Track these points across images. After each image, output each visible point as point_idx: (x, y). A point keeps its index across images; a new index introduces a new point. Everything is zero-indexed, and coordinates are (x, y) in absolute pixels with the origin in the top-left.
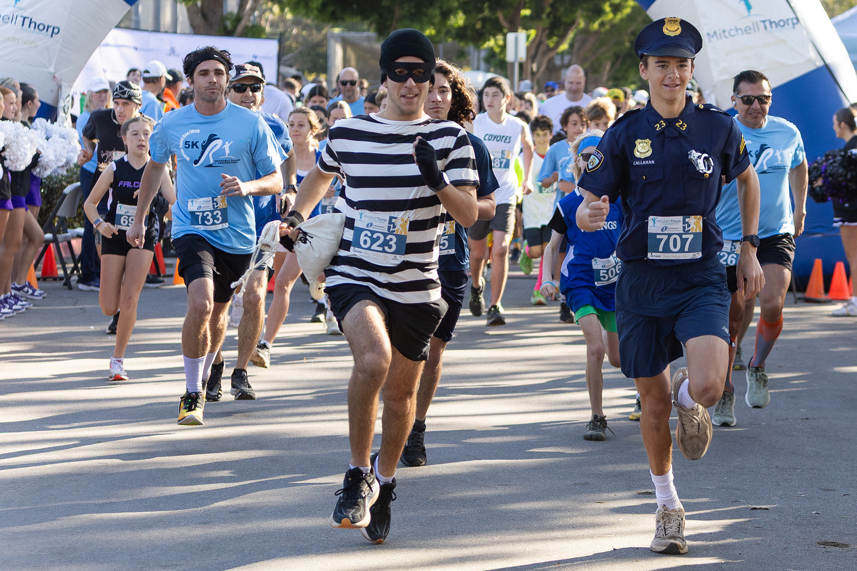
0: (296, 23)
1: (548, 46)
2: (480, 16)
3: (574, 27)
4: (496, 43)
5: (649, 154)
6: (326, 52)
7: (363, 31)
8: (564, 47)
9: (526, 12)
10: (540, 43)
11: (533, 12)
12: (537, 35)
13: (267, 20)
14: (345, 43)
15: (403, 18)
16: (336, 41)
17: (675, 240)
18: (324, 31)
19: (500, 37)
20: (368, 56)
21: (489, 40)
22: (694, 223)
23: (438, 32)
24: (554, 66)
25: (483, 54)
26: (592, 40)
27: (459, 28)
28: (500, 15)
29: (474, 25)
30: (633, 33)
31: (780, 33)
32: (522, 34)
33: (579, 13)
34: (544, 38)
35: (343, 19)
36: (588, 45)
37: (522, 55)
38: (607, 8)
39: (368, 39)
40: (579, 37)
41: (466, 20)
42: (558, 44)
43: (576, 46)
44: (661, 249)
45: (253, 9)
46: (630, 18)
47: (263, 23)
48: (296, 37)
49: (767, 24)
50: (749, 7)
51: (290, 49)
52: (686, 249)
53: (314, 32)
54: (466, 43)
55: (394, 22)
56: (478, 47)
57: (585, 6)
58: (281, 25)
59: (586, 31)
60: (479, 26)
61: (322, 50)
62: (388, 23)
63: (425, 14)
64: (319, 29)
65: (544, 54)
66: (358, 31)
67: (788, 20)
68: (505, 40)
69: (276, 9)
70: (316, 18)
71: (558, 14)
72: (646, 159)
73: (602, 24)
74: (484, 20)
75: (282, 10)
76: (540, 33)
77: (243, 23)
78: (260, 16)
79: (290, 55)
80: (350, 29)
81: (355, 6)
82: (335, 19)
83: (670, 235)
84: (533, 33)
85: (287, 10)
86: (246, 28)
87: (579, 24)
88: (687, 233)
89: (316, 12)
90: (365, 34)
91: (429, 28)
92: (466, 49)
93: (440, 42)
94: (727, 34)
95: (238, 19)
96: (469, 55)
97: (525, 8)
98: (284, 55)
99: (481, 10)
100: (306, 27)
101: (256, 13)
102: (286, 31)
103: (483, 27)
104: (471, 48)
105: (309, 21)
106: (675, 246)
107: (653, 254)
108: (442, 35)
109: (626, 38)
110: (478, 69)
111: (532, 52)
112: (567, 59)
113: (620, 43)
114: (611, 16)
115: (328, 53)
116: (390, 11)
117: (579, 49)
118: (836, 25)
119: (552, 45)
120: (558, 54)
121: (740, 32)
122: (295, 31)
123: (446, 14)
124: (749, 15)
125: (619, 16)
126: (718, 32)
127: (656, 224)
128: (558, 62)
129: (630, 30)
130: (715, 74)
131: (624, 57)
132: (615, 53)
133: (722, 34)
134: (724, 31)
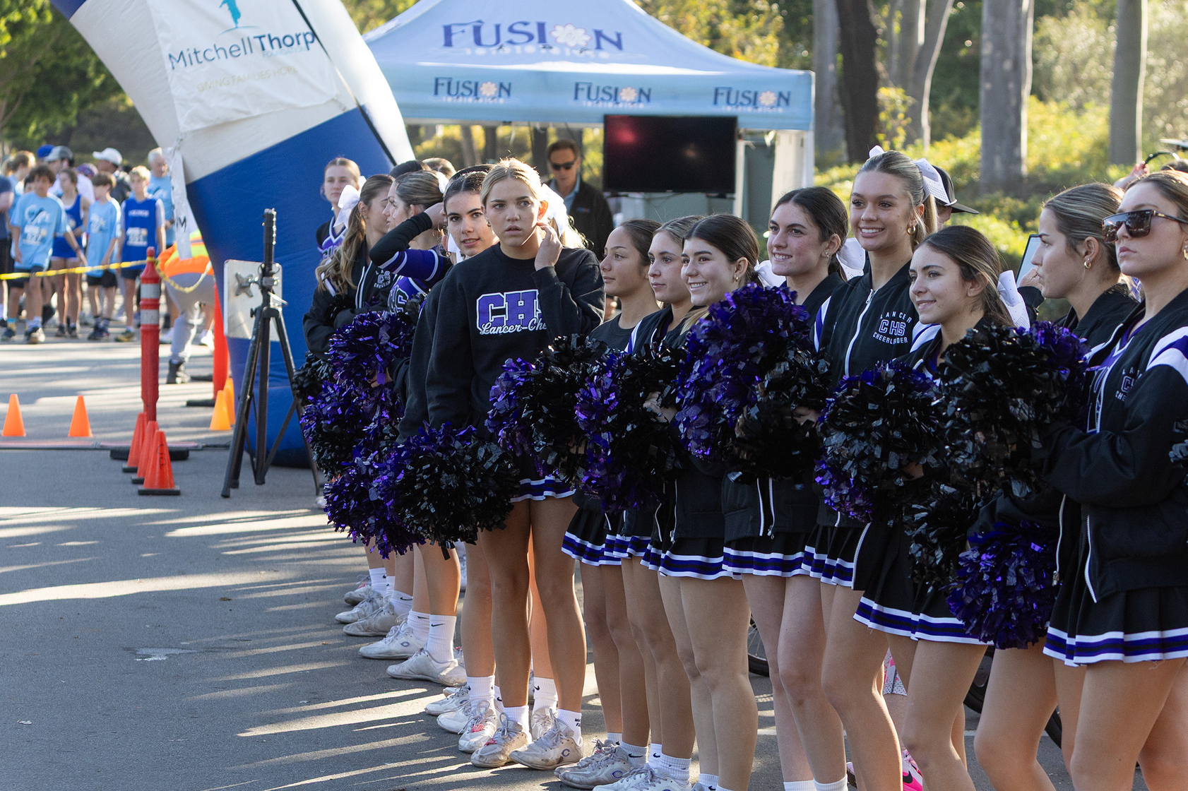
31: (284, 56)
49: (266, 41)
50: (236, 14)
67: (298, 36)
94: (200, 56)
109: (30, 70)
118: (370, 44)
121: (221, 53)
124: (237, 28)
126: (186, 54)
129: (34, 61)
130: (181, 122)
131: (26, 96)
132: (13, 91)
133: (193, 57)
134: (196, 53)
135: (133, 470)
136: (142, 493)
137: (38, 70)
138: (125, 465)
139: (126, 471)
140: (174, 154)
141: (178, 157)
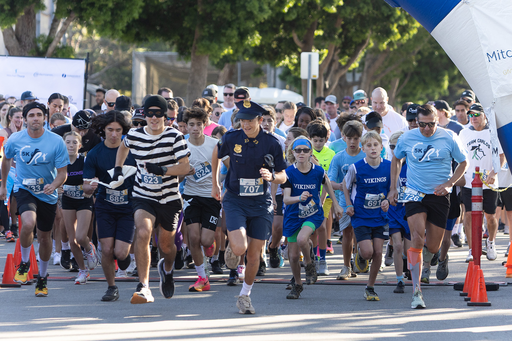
0: (103, 44)
1: (340, 64)
2: (277, 36)
3: (364, 47)
4: (290, 62)
5: (240, 152)
6: (131, 70)
7: (166, 51)
8: (355, 65)
9: (319, 33)
10: (333, 61)
11: (325, 32)
12: (329, 54)
13: (76, 41)
14: (149, 61)
15: (202, 38)
16: (141, 60)
17: (252, 188)
18: (129, 52)
19: (294, 56)
20: (170, 74)
21: (284, 59)
22: (260, 181)
23: (236, 51)
24: (346, 82)
25: (279, 72)
26: (381, 59)
27: (256, 47)
28: (294, 36)
29: (270, 45)
30: (420, 53)
32: (315, 53)
33: (369, 34)
34: (336, 57)
35: (146, 40)
36: (378, 64)
37: (315, 73)
38: (395, 29)
39: (171, 57)
40: (368, 56)
41: (262, 40)
42: (349, 63)
43: (367, 64)
44: (245, 192)
45: (63, 32)
46: (417, 38)
47: (73, 44)
48: (103, 57)
51: (98, 68)
52: (257, 191)
53: (120, 52)
54: (263, 62)
55: (195, 42)
56: (273, 65)
57: (374, 27)
58: (89, 46)
59: (375, 50)
60: (274, 46)
61: (127, 69)
62: (189, 43)
63: (224, 35)
64: (124, 49)
65: (336, 71)
66: (161, 50)
68: (299, 59)
69: (85, 30)
70: (122, 38)
71: (349, 35)
72: (239, 154)
73: (390, 44)
74: (280, 40)
75: (90, 32)
76: (332, 52)
77: (54, 44)
78: (70, 38)
79: (97, 74)
80: (153, 49)
81: (158, 28)
82: (139, 39)
83: (249, 186)
84: (325, 52)
85: (94, 32)
86: (57, 48)
87: (369, 44)
88: (257, 185)
89: (121, 33)
90: (168, 53)
91: (227, 48)
92: (263, 67)
93: (238, 60)
94: (505, 54)
95: (49, 41)
96: (266, 72)
97: (318, 29)
98: (91, 74)
99: (277, 31)
100: (112, 47)
101: (67, 35)
102: (93, 52)
103: (279, 46)
104: (267, 66)
105: (115, 42)
106: (252, 191)
107: (242, 193)
108: (240, 54)
109: (413, 57)
110: (274, 86)
111: (325, 69)
112: (358, 76)
113: (409, 62)
114: (399, 36)
115: (133, 71)
116: (191, 32)
117: (369, 67)
119: (343, 64)
120: (349, 71)
122: (102, 51)
123: (243, 35)
125: (406, 37)
127: (243, 182)
128: (349, 79)
129: (417, 50)
130: (494, 92)
131: (412, 75)
132: (403, 71)
133: (500, 54)
134: (502, 52)
135: (466, 295)
136: (469, 305)
137: (419, 57)
138: (461, 292)
139: (461, 295)
140: (490, 110)
141: (493, 112)
